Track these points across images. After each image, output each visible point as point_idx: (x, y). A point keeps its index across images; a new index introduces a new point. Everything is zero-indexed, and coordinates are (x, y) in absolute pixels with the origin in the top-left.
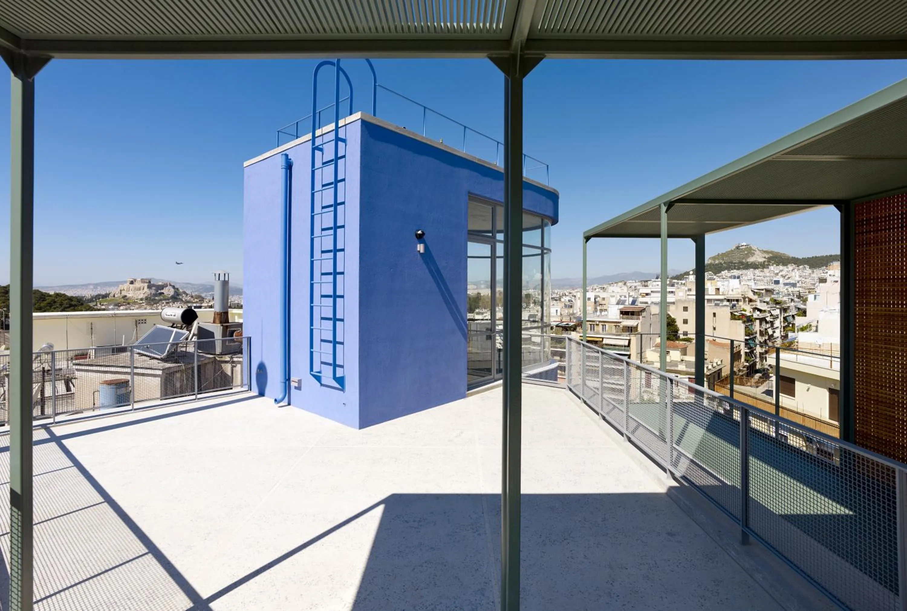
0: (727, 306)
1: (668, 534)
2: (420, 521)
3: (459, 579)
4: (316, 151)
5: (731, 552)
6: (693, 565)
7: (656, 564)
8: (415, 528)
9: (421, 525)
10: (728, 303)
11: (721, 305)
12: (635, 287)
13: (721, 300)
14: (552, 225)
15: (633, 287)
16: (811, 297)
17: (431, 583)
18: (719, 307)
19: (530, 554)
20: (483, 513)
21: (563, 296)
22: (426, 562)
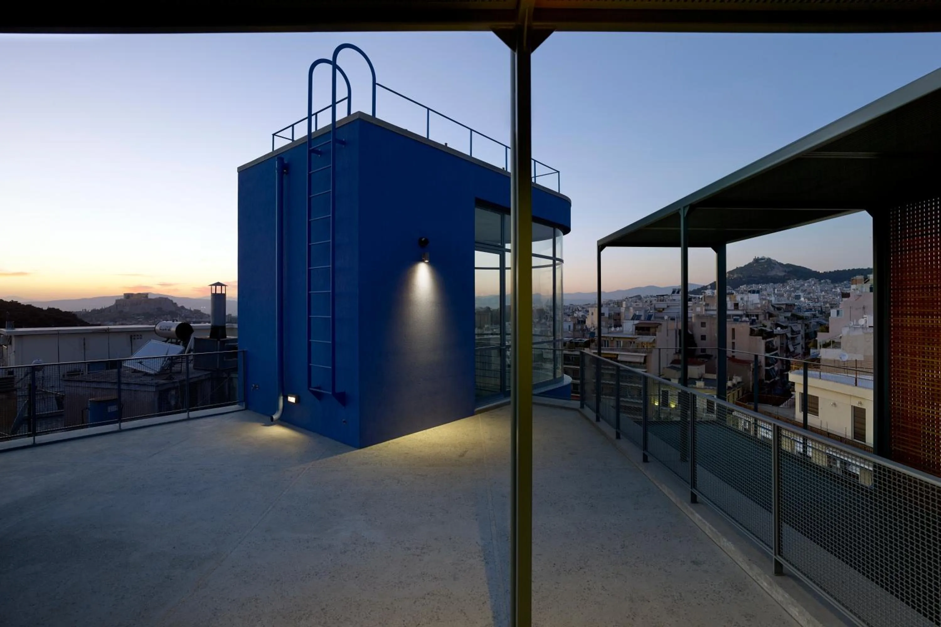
0: (747, 322)
1: (693, 562)
2: (422, 548)
3: (465, 613)
4: (313, 155)
5: (762, 583)
6: (722, 597)
7: (681, 596)
8: (418, 556)
9: (424, 553)
10: (747, 319)
11: (740, 320)
12: (651, 302)
13: (741, 316)
14: (564, 234)
15: (649, 302)
16: (833, 312)
17: (433, 617)
18: (738, 323)
19: (542, 584)
20: (492, 540)
21: (576, 310)
22: (428, 594)
